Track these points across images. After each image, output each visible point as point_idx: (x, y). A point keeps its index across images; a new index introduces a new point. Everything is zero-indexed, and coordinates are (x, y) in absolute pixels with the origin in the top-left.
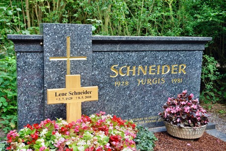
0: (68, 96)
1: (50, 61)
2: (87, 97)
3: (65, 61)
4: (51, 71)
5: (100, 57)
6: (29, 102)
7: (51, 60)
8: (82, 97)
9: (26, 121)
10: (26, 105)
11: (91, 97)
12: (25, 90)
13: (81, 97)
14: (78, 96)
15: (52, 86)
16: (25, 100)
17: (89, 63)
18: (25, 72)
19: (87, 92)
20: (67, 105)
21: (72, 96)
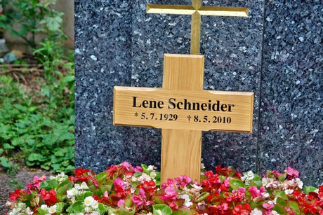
0: (166, 109)
1: (147, 15)
2: (218, 120)
3: (188, 17)
4: (148, 42)
5: (298, 11)
6: (101, 115)
7: (151, 11)
8: (205, 118)
9: (91, 160)
10: (93, 120)
11: (229, 120)
12: (92, 84)
13: (201, 118)
14: (193, 113)
15: (151, 81)
16: (92, 109)
17: (255, 26)
18: (92, 39)
19: (218, 106)
20: (163, 133)
21: (176, 111)
